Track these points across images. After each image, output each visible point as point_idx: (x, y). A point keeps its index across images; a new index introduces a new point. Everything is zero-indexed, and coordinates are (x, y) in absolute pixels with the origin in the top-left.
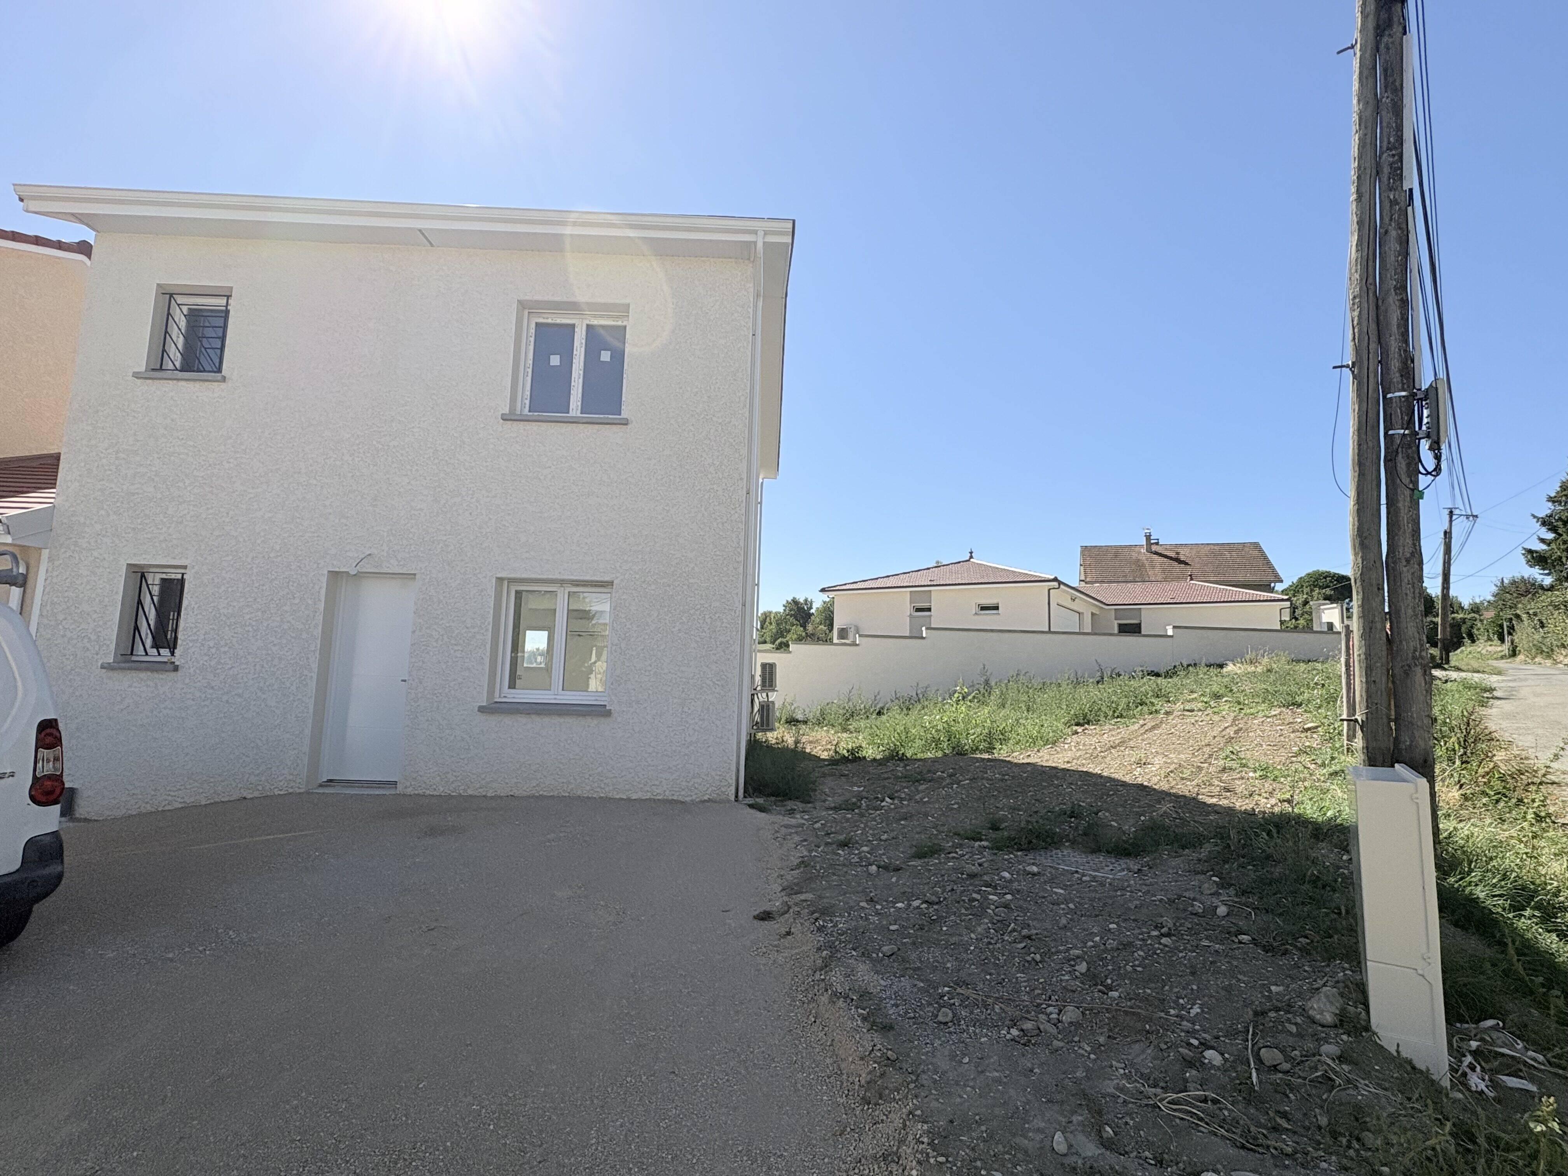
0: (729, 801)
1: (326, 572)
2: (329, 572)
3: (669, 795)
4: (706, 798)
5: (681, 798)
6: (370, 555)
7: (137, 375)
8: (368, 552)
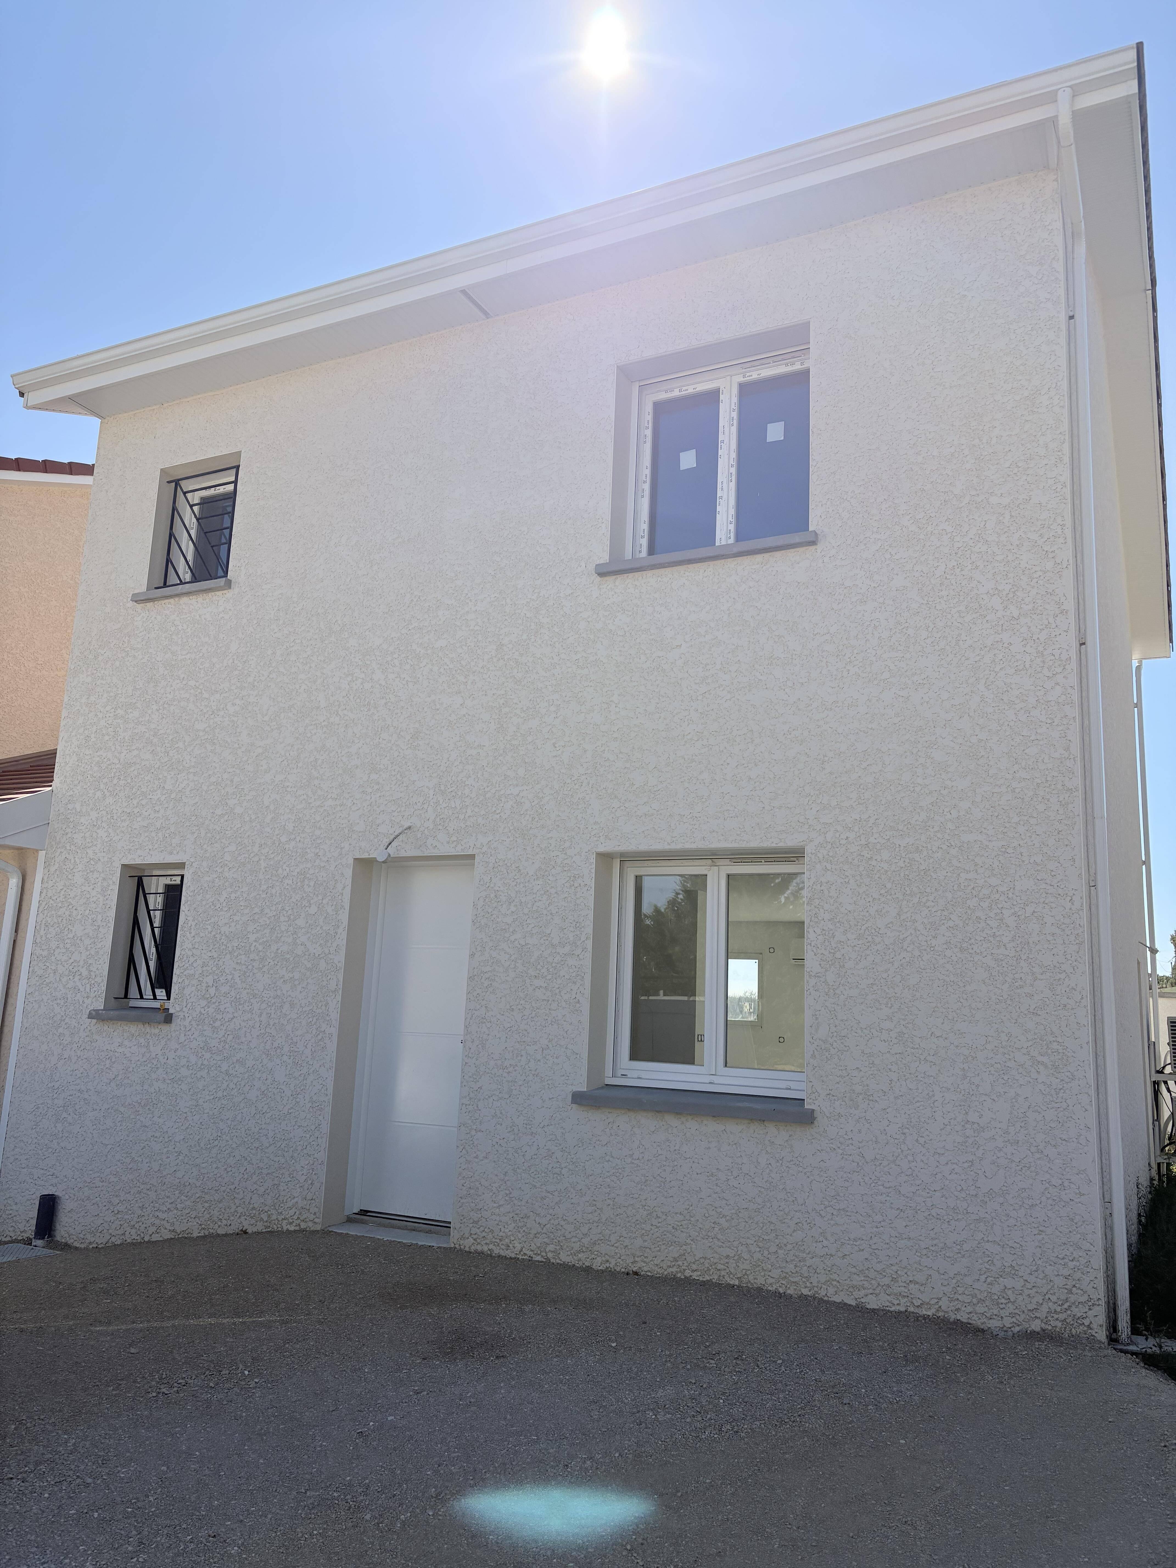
0: (1091, 1339)
1: (351, 861)
2: (355, 859)
3: (948, 1308)
4: (1036, 1326)
5: (977, 1321)
6: (409, 828)
7: (138, 599)
8: (407, 825)
